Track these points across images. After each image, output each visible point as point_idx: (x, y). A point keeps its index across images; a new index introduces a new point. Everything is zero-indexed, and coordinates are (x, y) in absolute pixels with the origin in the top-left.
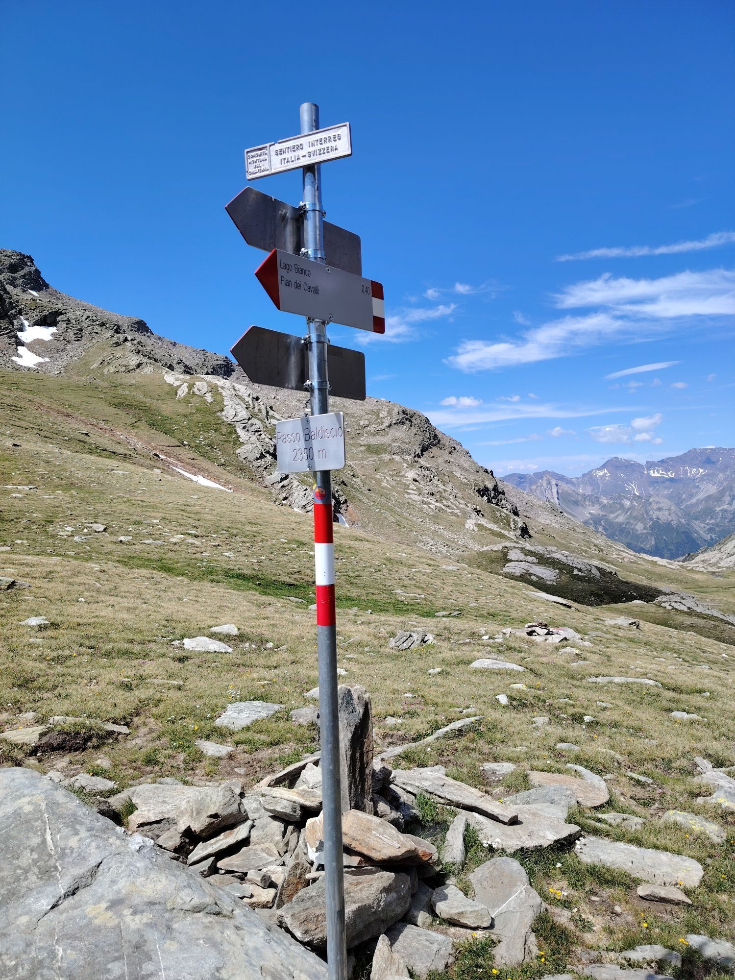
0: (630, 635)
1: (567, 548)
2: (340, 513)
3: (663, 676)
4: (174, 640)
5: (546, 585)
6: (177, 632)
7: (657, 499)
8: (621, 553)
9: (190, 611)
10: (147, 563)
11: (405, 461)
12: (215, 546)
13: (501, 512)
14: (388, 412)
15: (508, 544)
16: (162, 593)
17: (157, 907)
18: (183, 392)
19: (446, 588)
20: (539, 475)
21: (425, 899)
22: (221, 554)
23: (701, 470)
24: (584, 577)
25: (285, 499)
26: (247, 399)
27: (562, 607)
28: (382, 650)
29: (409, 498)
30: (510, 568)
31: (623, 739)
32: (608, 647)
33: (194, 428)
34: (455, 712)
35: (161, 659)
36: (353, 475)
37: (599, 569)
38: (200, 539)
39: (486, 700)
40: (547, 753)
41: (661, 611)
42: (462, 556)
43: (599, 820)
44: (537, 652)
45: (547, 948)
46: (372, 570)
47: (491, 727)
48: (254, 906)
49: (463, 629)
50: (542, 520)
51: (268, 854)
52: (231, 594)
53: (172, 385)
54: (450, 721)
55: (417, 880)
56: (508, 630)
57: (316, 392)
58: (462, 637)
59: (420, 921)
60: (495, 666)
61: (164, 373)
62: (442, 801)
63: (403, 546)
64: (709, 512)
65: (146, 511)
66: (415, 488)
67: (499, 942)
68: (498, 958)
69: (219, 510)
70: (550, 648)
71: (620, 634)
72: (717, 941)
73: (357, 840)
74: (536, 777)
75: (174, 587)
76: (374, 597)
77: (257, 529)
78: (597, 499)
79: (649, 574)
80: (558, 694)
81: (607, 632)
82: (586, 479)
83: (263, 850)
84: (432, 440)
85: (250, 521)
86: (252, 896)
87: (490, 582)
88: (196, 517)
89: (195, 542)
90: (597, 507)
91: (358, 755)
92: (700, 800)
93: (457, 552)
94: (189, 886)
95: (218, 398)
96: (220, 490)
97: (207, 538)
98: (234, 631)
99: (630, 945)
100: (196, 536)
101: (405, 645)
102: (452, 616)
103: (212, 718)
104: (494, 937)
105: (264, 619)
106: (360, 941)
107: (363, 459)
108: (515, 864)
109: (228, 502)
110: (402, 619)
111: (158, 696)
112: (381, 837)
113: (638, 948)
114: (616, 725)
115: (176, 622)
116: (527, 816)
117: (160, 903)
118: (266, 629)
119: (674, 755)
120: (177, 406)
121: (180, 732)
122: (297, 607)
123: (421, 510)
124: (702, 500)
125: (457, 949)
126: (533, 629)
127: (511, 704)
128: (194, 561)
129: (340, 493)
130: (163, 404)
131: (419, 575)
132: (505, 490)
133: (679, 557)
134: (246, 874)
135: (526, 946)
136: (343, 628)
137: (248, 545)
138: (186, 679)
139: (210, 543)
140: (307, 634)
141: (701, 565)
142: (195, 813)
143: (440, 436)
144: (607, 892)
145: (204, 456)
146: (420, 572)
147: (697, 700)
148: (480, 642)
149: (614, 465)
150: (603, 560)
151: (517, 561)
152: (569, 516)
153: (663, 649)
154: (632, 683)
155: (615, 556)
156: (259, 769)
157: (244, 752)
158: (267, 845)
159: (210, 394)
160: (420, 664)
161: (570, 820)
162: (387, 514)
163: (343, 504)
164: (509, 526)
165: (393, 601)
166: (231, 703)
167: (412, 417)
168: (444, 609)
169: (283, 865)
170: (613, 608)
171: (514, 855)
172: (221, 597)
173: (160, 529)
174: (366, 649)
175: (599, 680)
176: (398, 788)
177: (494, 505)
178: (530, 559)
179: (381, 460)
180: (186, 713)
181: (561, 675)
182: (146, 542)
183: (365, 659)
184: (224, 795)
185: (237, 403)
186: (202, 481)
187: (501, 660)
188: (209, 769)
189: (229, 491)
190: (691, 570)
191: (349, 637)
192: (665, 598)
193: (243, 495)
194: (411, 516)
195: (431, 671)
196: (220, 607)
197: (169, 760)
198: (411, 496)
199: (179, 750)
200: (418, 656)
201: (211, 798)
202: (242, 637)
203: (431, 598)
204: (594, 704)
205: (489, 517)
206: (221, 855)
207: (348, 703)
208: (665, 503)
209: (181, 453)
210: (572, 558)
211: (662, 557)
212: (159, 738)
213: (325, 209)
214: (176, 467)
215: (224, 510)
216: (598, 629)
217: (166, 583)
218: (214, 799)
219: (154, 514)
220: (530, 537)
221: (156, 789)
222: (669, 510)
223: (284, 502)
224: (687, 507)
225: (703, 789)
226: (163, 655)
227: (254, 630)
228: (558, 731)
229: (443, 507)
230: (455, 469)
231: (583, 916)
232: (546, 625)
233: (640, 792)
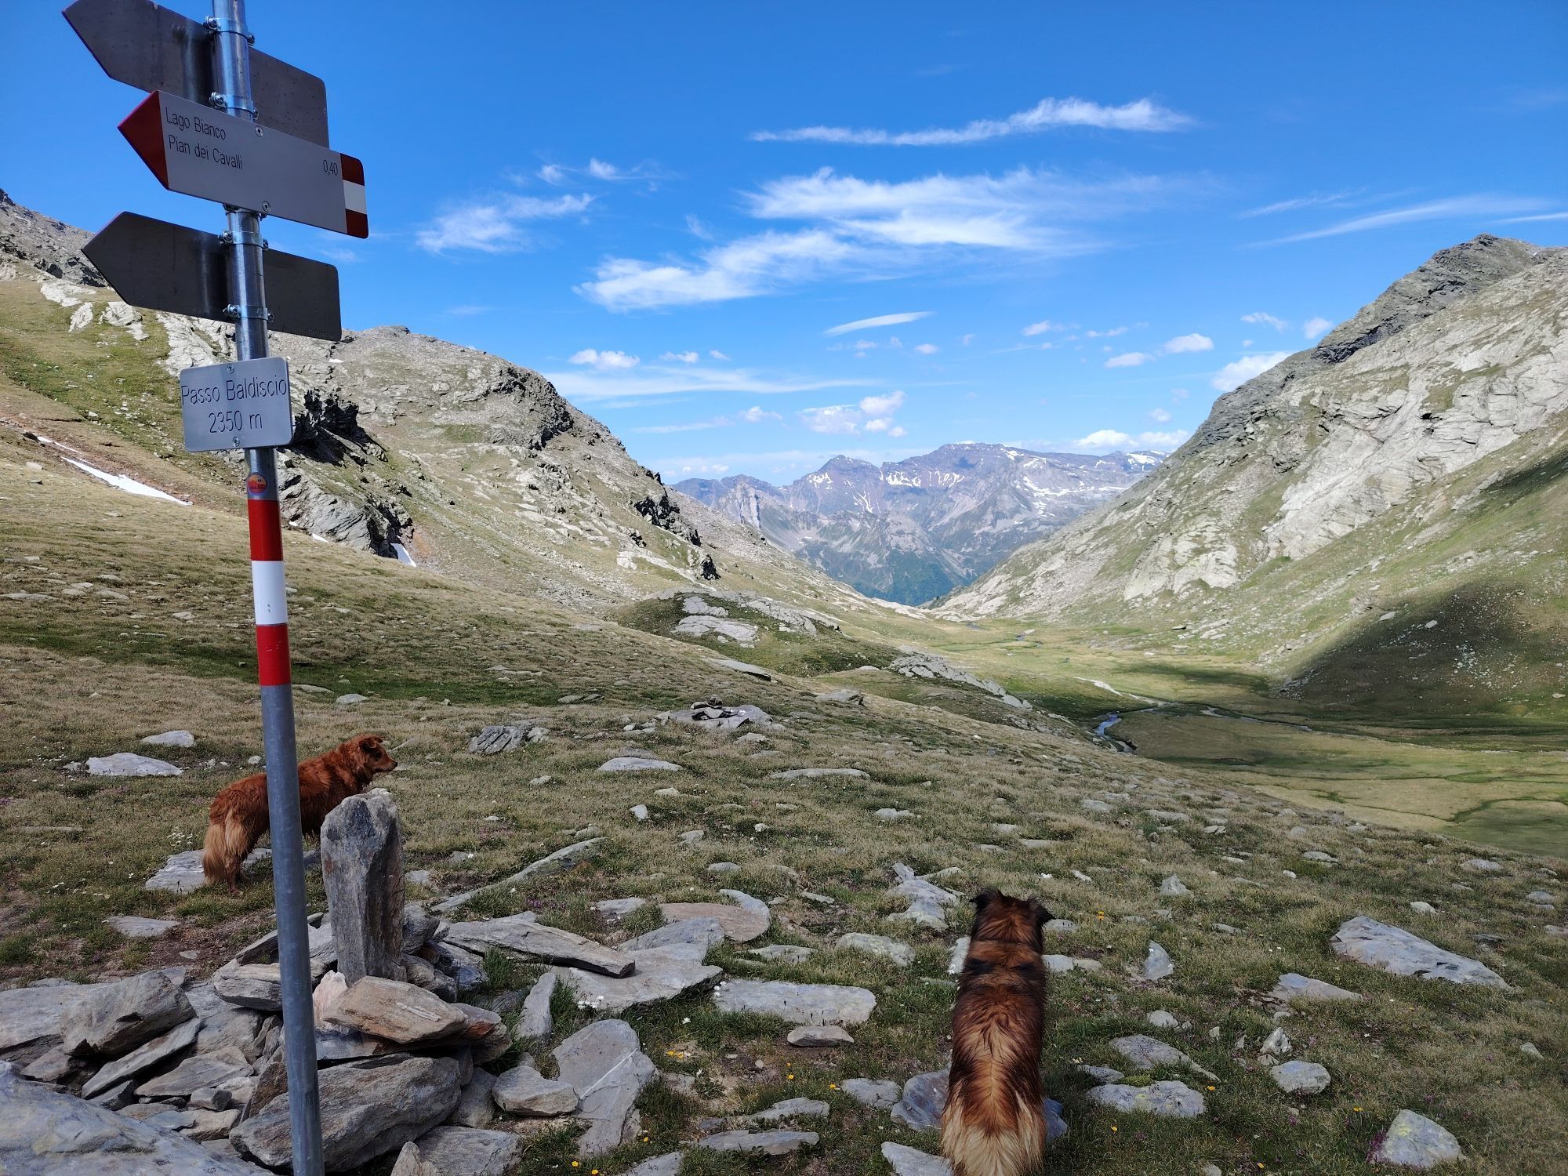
0: (849, 713)
1: (772, 593)
2: (399, 542)
3: (875, 765)
4: (69, 762)
5: (739, 649)
6: (74, 747)
7: (897, 518)
8: (847, 598)
9: (103, 712)
10: (14, 634)
11: (515, 454)
12: (156, 601)
13: (673, 538)
14: (483, 372)
15: (684, 589)
16: (47, 686)
17: (15, 1154)
18: (83, 318)
19: (580, 659)
20: (732, 482)
21: (481, 1091)
22: (169, 615)
23: (956, 476)
24: (794, 635)
25: (295, 518)
26: (215, 337)
27: (757, 680)
28: (456, 756)
29: (523, 517)
30: (687, 626)
31: (804, 849)
32: (813, 732)
33: (109, 388)
34: (563, 836)
35: (40, 794)
36: (422, 478)
37: (815, 622)
38: (125, 589)
39: (615, 815)
40: (691, 878)
41: (899, 679)
42: (611, 609)
43: (751, 957)
44: (703, 742)
45: (652, 1123)
46: (454, 635)
47: (614, 850)
48: (198, 1138)
49: (596, 717)
50: (736, 551)
51: (227, 1063)
52: (187, 683)
53: (58, 305)
54: (554, 849)
55: (471, 1066)
56: (664, 715)
57: (245, 323)
58: (592, 730)
59: (472, 1119)
60: (636, 768)
61: (40, 281)
62: (523, 957)
63: (512, 596)
64: (965, 537)
65: (11, 540)
66: (532, 501)
67: (588, 1128)
68: (583, 1148)
69: (163, 537)
70: (722, 736)
71: (834, 713)
72: (879, 1081)
73: (371, 1019)
74: (669, 911)
75: (73, 674)
76: (455, 680)
77: (238, 570)
78: (815, 518)
79: (884, 628)
80: (722, 796)
81: (818, 711)
82: (799, 488)
83: (219, 1059)
84: (560, 421)
85: (223, 557)
86: (195, 1125)
87: (650, 647)
88: (115, 551)
89: (116, 595)
90: (814, 530)
91: (379, 900)
92: (891, 918)
93: (604, 603)
94: (75, 1117)
95: (157, 333)
96: (166, 502)
97: (139, 588)
98: (186, 740)
99: (766, 1103)
100: (117, 585)
101: (496, 747)
102: (586, 702)
103: (140, 879)
104: (580, 1123)
105: (246, 719)
106: (372, 1157)
107: (439, 450)
108: (623, 1028)
109: (181, 522)
110: (501, 709)
111: (32, 852)
112: (410, 1009)
113: (776, 1105)
114: (797, 832)
115: (74, 731)
116: (649, 963)
117: (20, 1148)
118: (250, 734)
119: (866, 863)
120: (71, 345)
121: (76, 907)
122: (314, 700)
123: (544, 537)
124: (957, 520)
125: (525, 1147)
126: (702, 709)
127: (652, 818)
128: (111, 629)
129: (399, 508)
130: (41, 340)
131: (534, 641)
132: (680, 505)
133: (924, 601)
134: (188, 1098)
135: (626, 1128)
136: (392, 727)
137: (221, 598)
138: (91, 822)
139: (144, 596)
140: (326, 740)
141: (953, 613)
142: (95, 1020)
143: (573, 415)
144: (747, 1046)
145: (131, 439)
146: (537, 635)
147: (914, 792)
148: (619, 734)
149: (838, 467)
150: (821, 608)
151: (697, 614)
152: (774, 545)
153: (891, 732)
154: (830, 776)
155: (837, 603)
156: (224, 949)
157: (198, 926)
158: (227, 1050)
159: (140, 325)
160: (518, 773)
161: (707, 961)
162: (485, 544)
163: (405, 526)
164: (686, 560)
165: (490, 683)
166: (175, 853)
167: (524, 380)
168: (573, 692)
169: (255, 1074)
170: (834, 679)
171: (622, 1016)
172: (165, 687)
173: (42, 573)
174: (429, 757)
175: (785, 774)
176: (457, 949)
177: (663, 529)
178: (717, 610)
179: (472, 452)
180: (88, 877)
181: (734, 772)
182: (13, 596)
183: (425, 771)
184: (148, 985)
185: (195, 342)
186: (127, 485)
187: (646, 758)
188: (130, 958)
189: (185, 503)
190: (941, 621)
191: (400, 740)
192: (904, 661)
193: (211, 512)
194: (526, 547)
195: (535, 781)
196: (162, 704)
197: (53, 952)
198: (526, 514)
199: (73, 935)
200: (516, 762)
201: (125, 994)
202: (201, 750)
203: (554, 675)
204: (772, 807)
205: (655, 547)
206: (143, 1075)
207: (361, 822)
208: (908, 524)
209: (84, 432)
210: (777, 608)
211: (903, 602)
212: (34, 920)
213: (252, 30)
214: (75, 459)
215: (172, 537)
216: (805, 708)
217: (54, 667)
218: (130, 994)
219: (28, 545)
220: (717, 577)
221: (24, 995)
222: (913, 534)
223: (294, 524)
224: (936, 529)
225: (897, 903)
226: (45, 787)
227: (226, 739)
228: (716, 847)
229: (581, 532)
230: (598, 470)
231: (712, 1080)
232: (720, 703)
233: (816, 917)
